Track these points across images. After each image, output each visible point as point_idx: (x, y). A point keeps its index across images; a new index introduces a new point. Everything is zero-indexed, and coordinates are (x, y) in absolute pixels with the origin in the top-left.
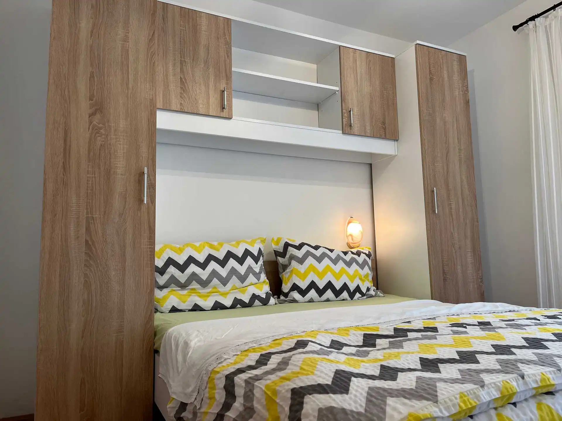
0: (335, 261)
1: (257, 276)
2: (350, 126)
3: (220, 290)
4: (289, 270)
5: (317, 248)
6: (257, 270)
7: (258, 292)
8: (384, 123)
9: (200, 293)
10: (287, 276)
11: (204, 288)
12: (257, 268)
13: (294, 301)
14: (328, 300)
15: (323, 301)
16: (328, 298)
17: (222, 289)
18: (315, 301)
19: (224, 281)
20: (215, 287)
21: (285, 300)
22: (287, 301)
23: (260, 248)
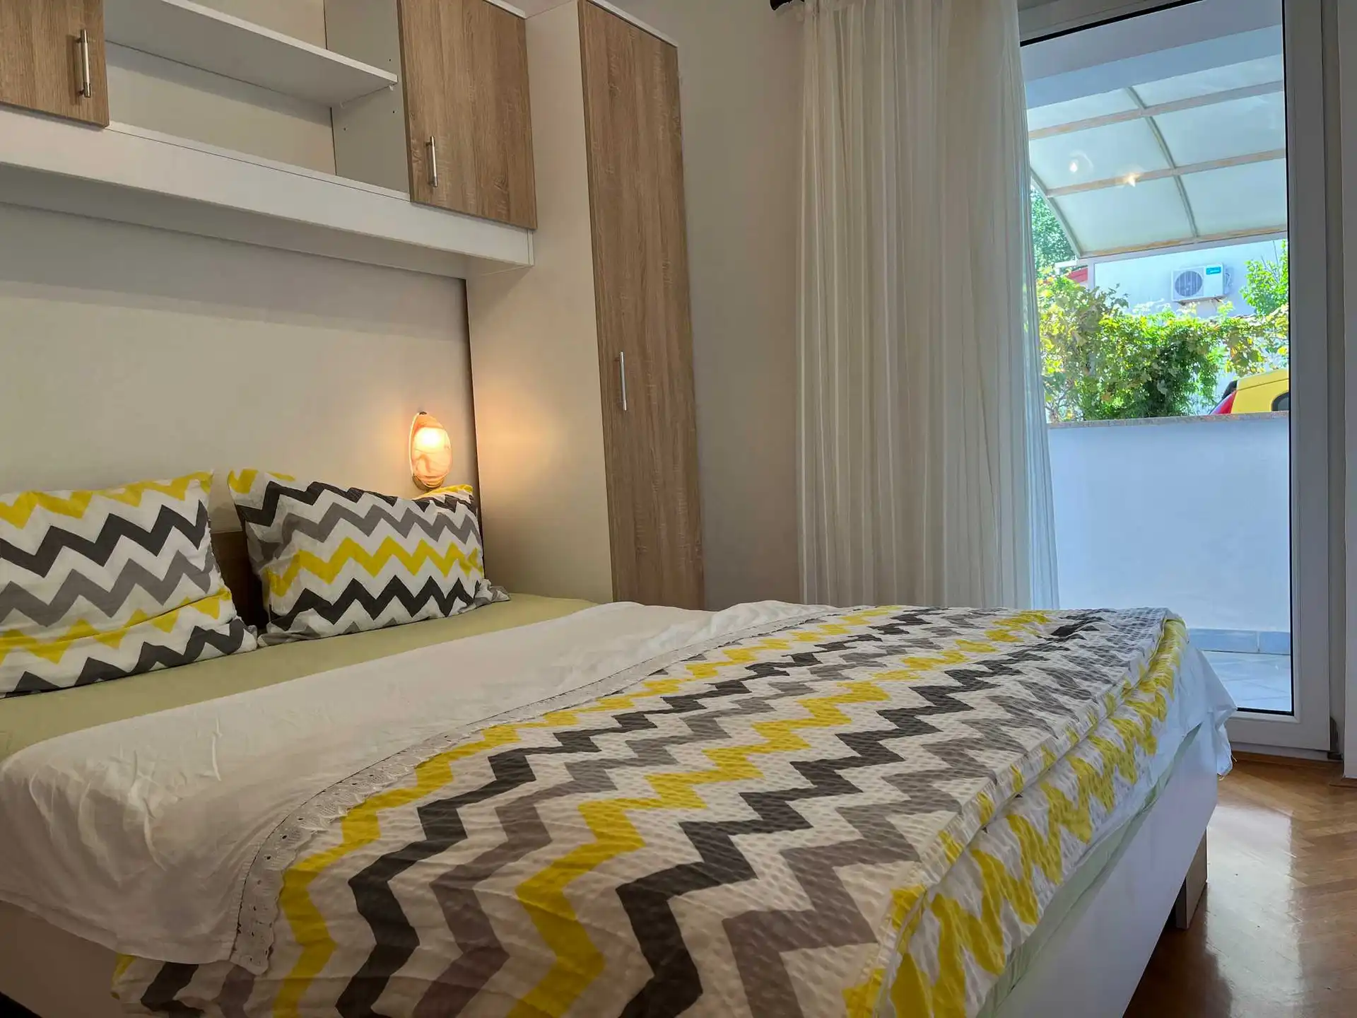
0: (403, 527)
1: (201, 579)
2: (429, 183)
3: (96, 627)
4: (287, 557)
5: (354, 495)
6: (201, 564)
7: (208, 623)
8: (504, 184)
9: (34, 641)
10: (282, 572)
11: (47, 626)
12: (199, 555)
13: (309, 635)
14: (392, 624)
15: (381, 626)
16: (393, 619)
17: (104, 624)
18: (361, 629)
19: (109, 602)
20: (82, 621)
21: (284, 634)
22: (288, 637)
23: (200, 503)
